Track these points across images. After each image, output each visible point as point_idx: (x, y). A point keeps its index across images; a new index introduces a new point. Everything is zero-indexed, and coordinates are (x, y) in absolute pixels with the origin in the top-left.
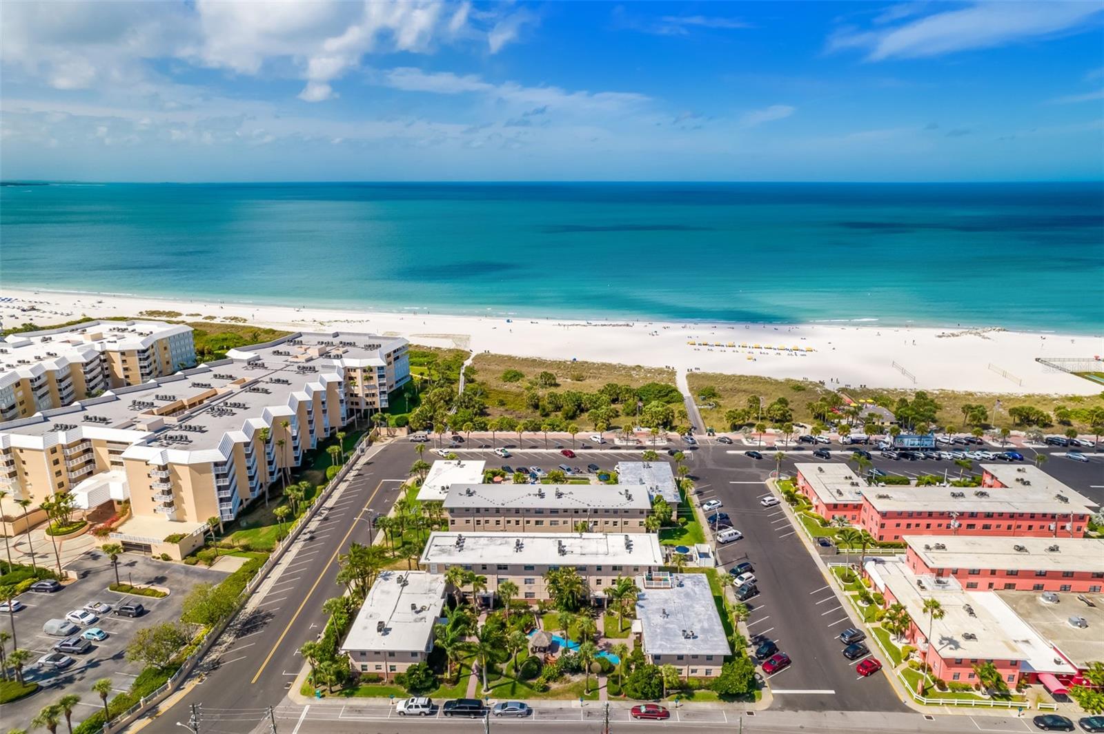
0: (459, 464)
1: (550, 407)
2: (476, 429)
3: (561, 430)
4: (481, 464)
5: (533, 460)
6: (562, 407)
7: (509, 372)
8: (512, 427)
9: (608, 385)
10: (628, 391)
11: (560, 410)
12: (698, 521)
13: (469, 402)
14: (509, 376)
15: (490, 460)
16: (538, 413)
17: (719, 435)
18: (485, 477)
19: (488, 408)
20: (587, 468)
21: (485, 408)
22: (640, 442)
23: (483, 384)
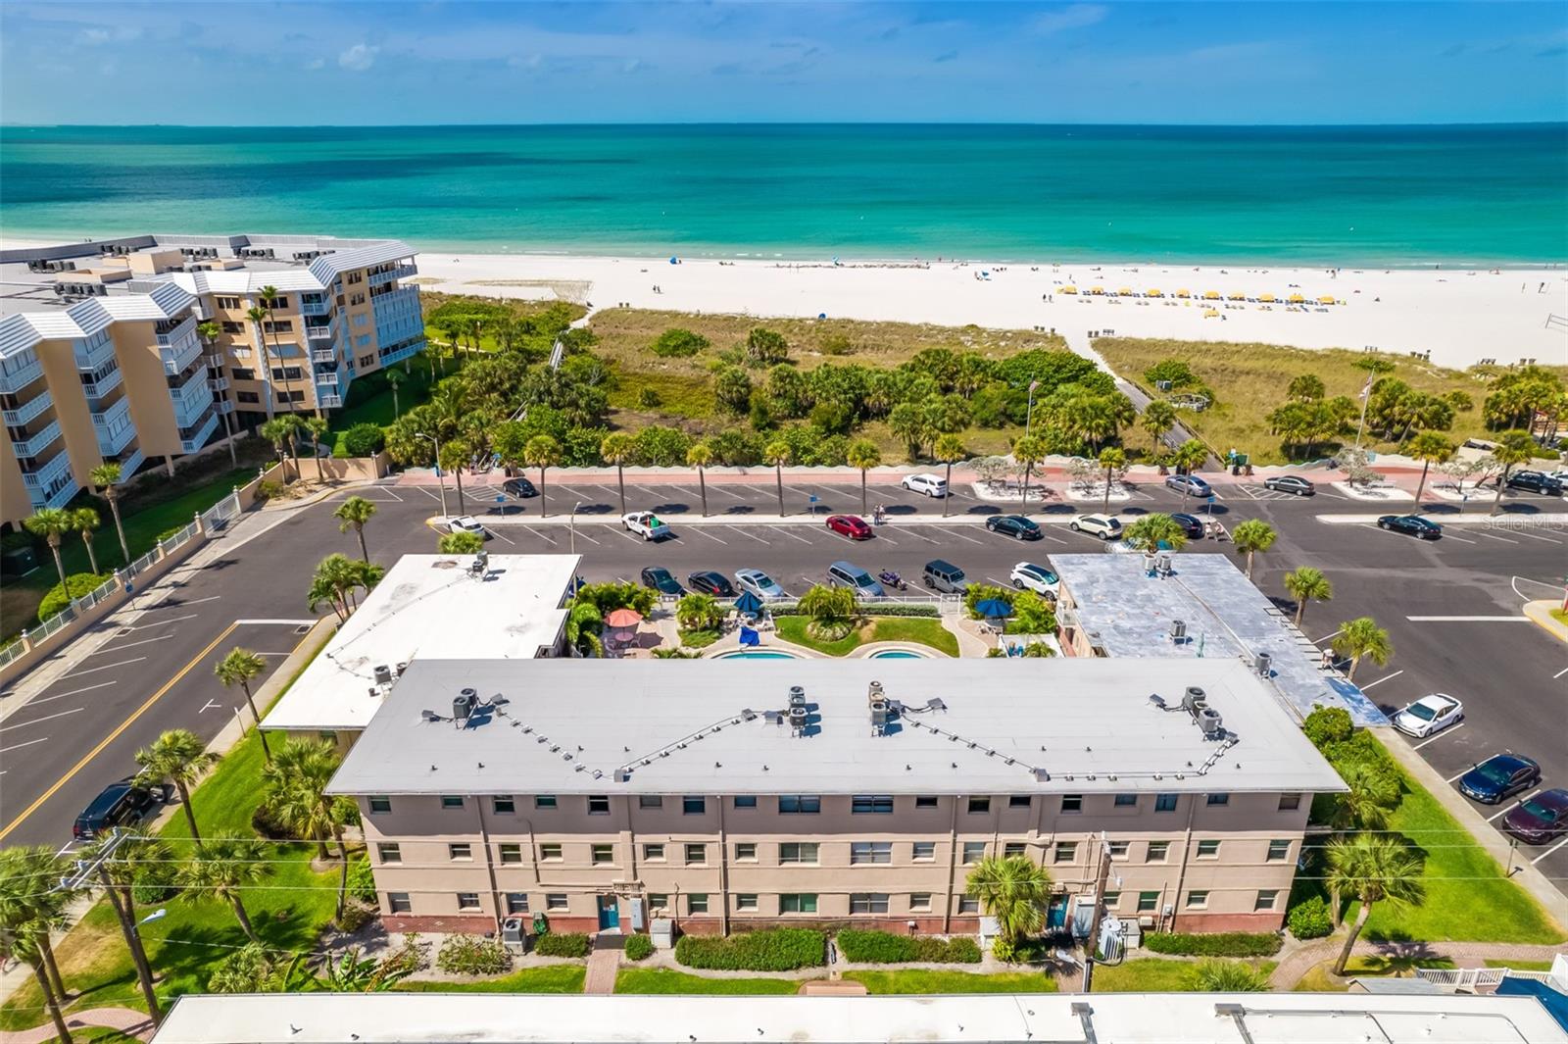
0: (478, 568)
1: (778, 406)
2: (575, 462)
3: (816, 462)
4: (564, 566)
5: (747, 551)
6: (812, 405)
7: (671, 335)
8: (678, 458)
9: (927, 353)
10: (978, 366)
11: (805, 414)
12: (1421, 788)
13: (562, 394)
14: (672, 344)
15: (594, 550)
16: (748, 422)
17: (1263, 473)
18: (569, 617)
19: (616, 412)
20: (921, 572)
21: (607, 412)
22: (1051, 493)
23: (609, 362)
